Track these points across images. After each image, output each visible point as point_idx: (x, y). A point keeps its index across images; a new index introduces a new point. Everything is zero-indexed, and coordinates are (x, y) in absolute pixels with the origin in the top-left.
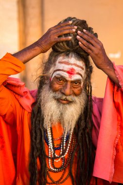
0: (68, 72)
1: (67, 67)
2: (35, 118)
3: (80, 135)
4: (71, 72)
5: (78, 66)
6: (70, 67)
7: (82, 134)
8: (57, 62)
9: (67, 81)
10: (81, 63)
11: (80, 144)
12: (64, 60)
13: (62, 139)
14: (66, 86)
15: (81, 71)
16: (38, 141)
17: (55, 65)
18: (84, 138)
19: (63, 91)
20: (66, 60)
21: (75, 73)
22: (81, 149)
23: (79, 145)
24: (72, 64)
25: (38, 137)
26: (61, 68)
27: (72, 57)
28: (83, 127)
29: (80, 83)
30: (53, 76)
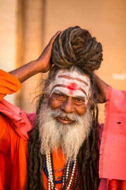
0: (69, 88)
1: (67, 82)
3: (84, 166)
4: (72, 88)
5: (81, 81)
6: (71, 81)
7: (86, 165)
8: (57, 76)
9: (67, 97)
10: (85, 78)
11: (84, 177)
12: (64, 74)
13: (64, 171)
14: (66, 102)
15: (84, 86)
16: (35, 172)
17: (54, 80)
18: (88, 171)
19: (63, 108)
20: (66, 73)
21: (77, 88)
22: (85, 184)
23: (82, 178)
24: (73, 79)
25: (36, 167)
26: (60, 83)
27: (73, 70)
28: (87, 158)
29: (84, 101)
30: (52, 92)
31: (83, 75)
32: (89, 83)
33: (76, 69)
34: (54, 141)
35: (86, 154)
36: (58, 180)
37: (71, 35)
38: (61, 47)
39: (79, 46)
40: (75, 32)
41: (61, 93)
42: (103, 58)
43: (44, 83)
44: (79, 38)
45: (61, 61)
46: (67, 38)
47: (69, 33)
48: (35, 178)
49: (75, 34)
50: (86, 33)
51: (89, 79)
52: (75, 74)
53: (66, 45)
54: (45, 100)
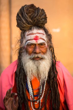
0: (35, 39)
1: (33, 37)
2: (18, 77)
5: (39, 33)
6: (34, 35)
8: (26, 35)
9: (35, 45)
10: (41, 31)
12: (30, 33)
14: (35, 48)
15: (42, 36)
17: (25, 38)
21: (39, 38)
26: (29, 39)
27: (34, 29)
29: (45, 44)
30: (26, 45)
31: (39, 30)
32: (44, 33)
33: (35, 28)
34: (34, 71)
35: (51, 75)
36: (36, 94)
37: (24, 10)
38: (22, 18)
39: (31, 13)
40: (26, 7)
41: (31, 43)
42: (47, 16)
43: (20, 42)
44: (30, 9)
45: (24, 25)
46: (23, 12)
47: (23, 9)
48: (21, 96)
49: (26, 8)
50: (32, 6)
51: (44, 31)
52: (35, 31)
53: (24, 15)
54: (23, 50)
